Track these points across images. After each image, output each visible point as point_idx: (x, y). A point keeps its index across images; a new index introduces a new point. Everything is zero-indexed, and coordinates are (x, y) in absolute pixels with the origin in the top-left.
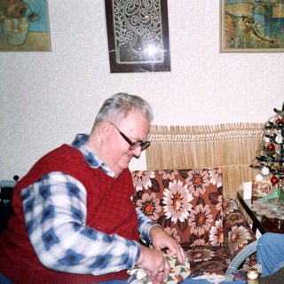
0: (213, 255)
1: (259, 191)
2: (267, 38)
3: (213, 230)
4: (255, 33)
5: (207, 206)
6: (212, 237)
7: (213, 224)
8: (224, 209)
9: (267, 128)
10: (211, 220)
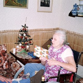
0: (6, 72)
1: (17, 51)
2: (18, 3)
3: (5, 64)
4: (15, 1)
5: (2, 57)
6: (4, 67)
7: (4, 62)
8: (7, 57)
9: (20, 31)
10: (4, 61)
